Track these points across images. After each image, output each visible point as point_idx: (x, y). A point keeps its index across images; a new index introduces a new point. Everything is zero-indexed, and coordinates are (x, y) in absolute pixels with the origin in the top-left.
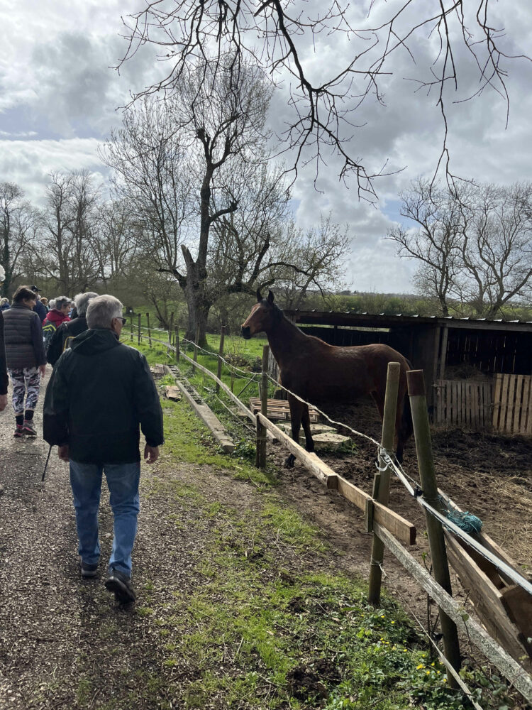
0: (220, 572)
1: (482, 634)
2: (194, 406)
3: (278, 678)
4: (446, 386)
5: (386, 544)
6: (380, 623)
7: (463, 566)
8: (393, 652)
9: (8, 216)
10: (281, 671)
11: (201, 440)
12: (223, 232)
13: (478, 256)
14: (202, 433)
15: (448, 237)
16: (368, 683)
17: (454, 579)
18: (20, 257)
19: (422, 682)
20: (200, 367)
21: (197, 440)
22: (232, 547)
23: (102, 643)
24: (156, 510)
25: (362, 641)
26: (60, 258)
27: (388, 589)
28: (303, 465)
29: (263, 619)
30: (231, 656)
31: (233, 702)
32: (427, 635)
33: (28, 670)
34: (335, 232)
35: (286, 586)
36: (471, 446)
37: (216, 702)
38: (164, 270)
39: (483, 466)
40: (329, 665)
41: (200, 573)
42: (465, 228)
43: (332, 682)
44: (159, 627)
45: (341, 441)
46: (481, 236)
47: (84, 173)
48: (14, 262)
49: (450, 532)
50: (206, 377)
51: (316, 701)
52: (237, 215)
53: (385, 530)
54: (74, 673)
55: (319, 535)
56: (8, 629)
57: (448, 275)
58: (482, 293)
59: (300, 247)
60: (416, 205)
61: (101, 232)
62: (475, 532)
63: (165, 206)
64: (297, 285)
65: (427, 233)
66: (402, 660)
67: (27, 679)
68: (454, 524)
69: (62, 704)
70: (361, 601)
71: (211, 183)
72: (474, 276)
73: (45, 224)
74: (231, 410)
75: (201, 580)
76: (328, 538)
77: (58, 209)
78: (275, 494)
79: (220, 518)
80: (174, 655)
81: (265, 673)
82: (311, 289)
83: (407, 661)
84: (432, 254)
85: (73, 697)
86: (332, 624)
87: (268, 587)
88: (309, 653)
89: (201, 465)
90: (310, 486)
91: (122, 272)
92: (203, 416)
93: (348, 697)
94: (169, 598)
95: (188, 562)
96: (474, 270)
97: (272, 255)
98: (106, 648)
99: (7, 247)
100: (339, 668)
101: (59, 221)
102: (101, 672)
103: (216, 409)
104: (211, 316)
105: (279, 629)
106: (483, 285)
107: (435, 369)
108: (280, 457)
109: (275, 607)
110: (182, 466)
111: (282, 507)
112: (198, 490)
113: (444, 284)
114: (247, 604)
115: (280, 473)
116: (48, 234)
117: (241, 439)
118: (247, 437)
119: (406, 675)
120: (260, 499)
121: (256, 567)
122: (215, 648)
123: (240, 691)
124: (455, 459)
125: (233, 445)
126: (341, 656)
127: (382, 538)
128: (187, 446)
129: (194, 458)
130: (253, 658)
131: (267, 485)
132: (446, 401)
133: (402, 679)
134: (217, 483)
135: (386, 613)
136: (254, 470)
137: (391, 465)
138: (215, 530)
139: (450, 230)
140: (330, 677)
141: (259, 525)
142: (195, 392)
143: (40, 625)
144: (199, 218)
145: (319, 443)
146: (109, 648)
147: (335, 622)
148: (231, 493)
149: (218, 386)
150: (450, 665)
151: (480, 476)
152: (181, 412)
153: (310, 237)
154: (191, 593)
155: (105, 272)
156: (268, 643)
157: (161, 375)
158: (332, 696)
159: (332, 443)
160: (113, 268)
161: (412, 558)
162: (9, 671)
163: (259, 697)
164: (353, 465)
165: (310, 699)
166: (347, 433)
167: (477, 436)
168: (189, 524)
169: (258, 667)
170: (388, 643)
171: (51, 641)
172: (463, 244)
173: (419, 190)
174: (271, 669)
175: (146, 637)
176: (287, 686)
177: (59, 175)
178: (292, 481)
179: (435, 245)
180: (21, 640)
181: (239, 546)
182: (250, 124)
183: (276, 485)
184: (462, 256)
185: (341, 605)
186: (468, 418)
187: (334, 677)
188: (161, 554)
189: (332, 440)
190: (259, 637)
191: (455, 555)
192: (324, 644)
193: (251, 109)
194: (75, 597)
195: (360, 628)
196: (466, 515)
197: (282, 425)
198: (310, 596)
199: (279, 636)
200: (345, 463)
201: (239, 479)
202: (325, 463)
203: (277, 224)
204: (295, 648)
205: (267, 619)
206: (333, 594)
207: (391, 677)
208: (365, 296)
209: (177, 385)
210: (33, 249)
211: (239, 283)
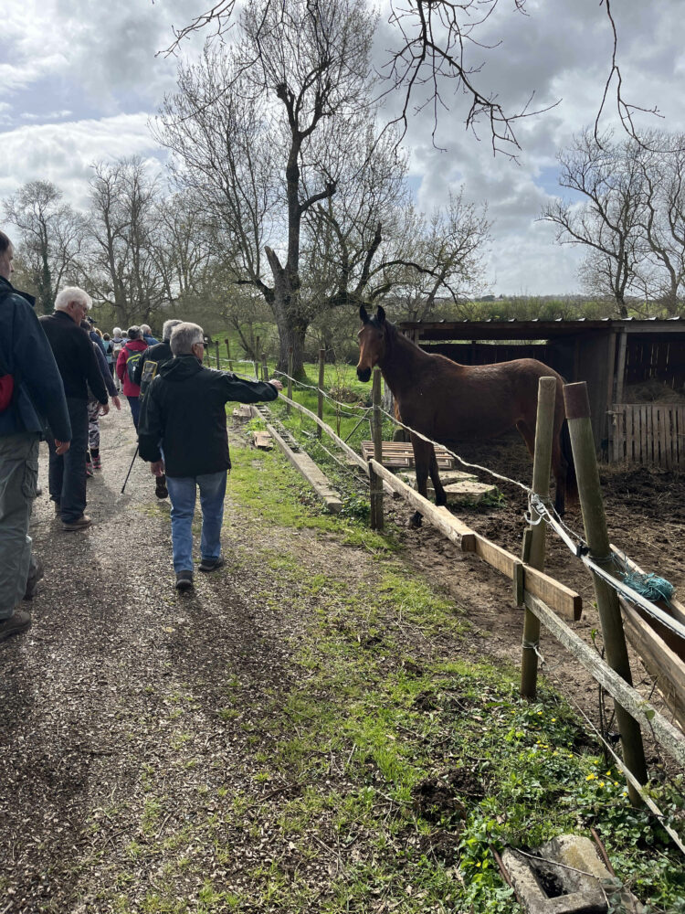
0: (325, 663)
1: (675, 736)
2: (289, 456)
3: (401, 794)
4: (625, 411)
5: (543, 621)
6: (536, 721)
7: (647, 646)
8: (553, 758)
9: (45, 226)
10: (405, 785)
11: (299, 497)
12: (320, 225)
13: (669, 234)
14: (300, 489)
15: (627, 210)
16: (521, 800)
17: (634, 662)
18: (63, 278)
19: (594, 797)
20: (296, 405)
21: (294, 498)
22: (341, 630)
23: (174, 755)
24: (242, 588)
25: (512, 745)
26: (113, 276)
27: (547, 678)
28: (432, 524)
29: (381, 720)
30: (340, 767)
31: (342, 826)
32: (600, 736)
33: (79, 793)
34: (468, 213)
35: (412, 678)
36: (659, 490)
37: (321, 826)
38: (244, 282)
39: (678, 516)
40: (469, 776)
41: (299, 665)
42: (650, 197)
43: (473, 798)
44: (246, 732)
45: (484, 491)
46: (674, 206)
47: (135, 161)
48: (57, 286)
49: (628, 601)
50: (305, 419)
51: (451, 823)
52: (337, 201)
53: (539, 602)
54: (138, 794)
55: (455, 612)
56: (54, 742)
57: (626, 264)
58: (675, 286)
59: (423, 238)
60: (581, 169)
61: (162, 238)
62: (663, 600)
63: (241, 196)
64: (422, 292)
65: (597, 207)
66: (566, 768)
67: (78, 804)
68: (632, 591)
69: (122, 834)
70: (510, 695)
71: (299, 160)
72: (663, 263)
73: (91, 233)
74: (338, 458)
75: (301, 673)
76: (468, 615)
77: (107, 211)
78: (397, 562)
79: (324, 594)
80: (267, 768)
81: (384, 788)
82: (440, 296)
83: (573, 769)
84: (604, 237)
85: (137, 825)
86: (473, 723)
87: (388, 680)
88: (441, 761)
89: (300, 529)
90: (443, 550)
91: (194, 290)
92: (302, 467)
93: (494, 817)
94: (259, 697)
95: (284, 651)
96: (664, 255)
97: (386, 251)
98: (179, 761)
99: (46, 266)
100: (481, 780)
101: (108, 227)
102: (172, 792)
103: (318, 458)
104: (309, 341)
105: (402, 731)
106: (677, 274)
107: (610, 391)
108: (403, 515)
109: (397, 704)
110: (276, 531)
111: (406, 577)
112: (295, 561)
113: (622, 277)
114: (360, 702)
115: (403, 535)
116: (96, 246)
117: (350, 494)
118: (360, 492)
119: (572, 787)
120: (378, 568)
121: (373, 655)
122: (319, 758)
123: (352, 812)
124: (639, 507)
125: (340, 502)
126: (484, 764)
127: (536, 613)
128: (281, 506)
129: (291, 521)
130: (368, 770)
131: (386, 551)
132: (625, 432)
133: (567, 793)
134: (321, 551)
135: (545, 709)
136: (370, 533)
137: (546, 516)
138: (319, 610)
139: (628, 201)
140: (469, 792)
141: (375, 602)
142: (291, 438)
143: (96, 734)
144: (286, 209)
145: (455, 494)
146: (183, 761)
147: (477, 721)
148: (339, 563)
149: (320, 428)
150: (631, 775)
151: (673, 528)
152: (273, 464)
153: (435, 223)
154: (287, 690)
155: (171, 290)
156: (388, 750)
157: (248, 418)
158: (473, 817)
159: (471, 494)
160: (181, 285)
161: (576, 637)
162: (55, 794)
163: (376, 818)
164: (500, 521)
165: (443, 820)
166: (492, 481)
167: (667, 476)
168: (285, 603)
169: (374, 780)
170: (547, 746)
171: (109, 755)
172: (647, 219)
173: (584, 148)
174: (392, 783)
175: (231, 745)
176: (412, 805)
177: (104, 166)
178: (420, 545)
179: (608, 223)
180: (70, 756)
181: (349, 629)
182: (347, 71)
183: (397, 551)
184: (647, 237)
185: (484, 700)
186: (656, 454)
187: (475, 791)
188: (249, 643)
189: (471, 490)
190: (376, 743)
191: (636, 632)
192: (461, 749)
193: (347, 49)
194: (140, 698)
195: (509, 729)
196: (651, 577)
197: (405, 474)
198: (444, 689)
199: (402, 741)
200: (490, 519)
201: (349, 545)
202: (462, 520)
203: (390, 209)
204: (423, 756)
205: (387, 720)
206: (475, 686)
207: (552, 791)
208: (514, 300)
209: (267, 430)
210: (80, 267)
211: (343, 293)
